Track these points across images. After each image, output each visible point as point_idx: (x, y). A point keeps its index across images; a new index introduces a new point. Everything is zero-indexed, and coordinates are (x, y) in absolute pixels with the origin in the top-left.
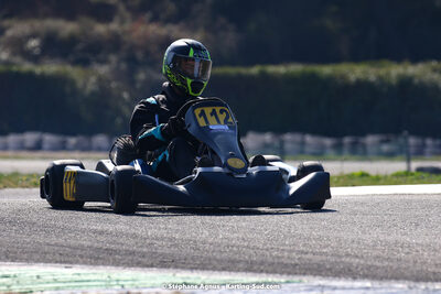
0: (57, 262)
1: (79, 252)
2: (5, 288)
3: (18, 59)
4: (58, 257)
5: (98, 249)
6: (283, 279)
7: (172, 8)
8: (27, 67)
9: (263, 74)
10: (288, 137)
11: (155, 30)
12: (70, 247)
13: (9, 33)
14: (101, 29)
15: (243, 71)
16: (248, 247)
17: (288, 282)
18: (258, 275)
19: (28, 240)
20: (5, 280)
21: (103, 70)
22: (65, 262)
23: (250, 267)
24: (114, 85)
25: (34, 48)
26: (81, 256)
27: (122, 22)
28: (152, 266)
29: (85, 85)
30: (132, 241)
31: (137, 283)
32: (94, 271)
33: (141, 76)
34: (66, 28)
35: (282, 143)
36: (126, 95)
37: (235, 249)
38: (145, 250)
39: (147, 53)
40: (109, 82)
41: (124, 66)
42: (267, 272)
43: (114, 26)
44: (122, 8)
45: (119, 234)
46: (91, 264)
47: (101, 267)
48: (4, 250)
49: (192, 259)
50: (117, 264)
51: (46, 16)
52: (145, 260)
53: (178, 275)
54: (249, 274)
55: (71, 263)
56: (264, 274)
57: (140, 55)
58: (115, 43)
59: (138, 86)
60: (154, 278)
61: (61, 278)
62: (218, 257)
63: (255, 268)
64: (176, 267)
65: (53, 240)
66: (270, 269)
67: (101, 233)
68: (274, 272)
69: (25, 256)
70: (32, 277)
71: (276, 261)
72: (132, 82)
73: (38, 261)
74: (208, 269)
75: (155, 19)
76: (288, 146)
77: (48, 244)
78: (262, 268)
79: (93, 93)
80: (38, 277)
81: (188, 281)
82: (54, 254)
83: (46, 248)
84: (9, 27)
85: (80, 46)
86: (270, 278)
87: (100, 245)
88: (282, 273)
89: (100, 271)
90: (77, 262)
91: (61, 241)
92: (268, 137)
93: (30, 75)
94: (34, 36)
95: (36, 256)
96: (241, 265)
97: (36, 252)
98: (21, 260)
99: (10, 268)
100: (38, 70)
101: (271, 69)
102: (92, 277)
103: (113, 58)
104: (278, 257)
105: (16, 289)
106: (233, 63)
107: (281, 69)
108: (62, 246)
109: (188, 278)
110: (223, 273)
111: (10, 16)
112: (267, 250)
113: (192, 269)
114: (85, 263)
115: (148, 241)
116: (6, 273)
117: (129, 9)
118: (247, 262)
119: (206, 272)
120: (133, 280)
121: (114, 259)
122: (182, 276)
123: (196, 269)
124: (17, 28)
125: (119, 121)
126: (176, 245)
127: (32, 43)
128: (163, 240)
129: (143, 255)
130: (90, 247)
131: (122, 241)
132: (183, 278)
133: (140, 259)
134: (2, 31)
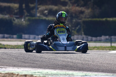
0: (52, 69)
1: (58, 66)
2: (38, 75)
3: (42, 16)
4: (52, 68)
5: (63, 66)
6: (112, 74)
7: (82, 2)
8: (44, 18)
9: (106, 20)
10: (113, 37)
11: (78, 9)
12: (55, 65)
13: (40, 9)
14: (64, 8)
15: (101, 19)
16: (102, 66)
17: (113, 75)
18: (105, 73)
19: (45, 63)
20: (38, 73)
22: (54, 69)
23: (103, 71)
25: (46, 13)
26: (58, 68)
28: (77, 70)
30: (72, 64)
32: (62, 71)
33: (74, 20)
34: (55, 8)
35: (111, 38)
37: (99, 66)
38: (75, 66)
39: (76, 14)
41: (70, 18)
42: (107, 72)
43: (67, 7)
44: (69, 3)
45: (68, 62)
46: (61, 69)
47: (64, 70)
48: (38, 65)
49: (88, 69)
50: (68, 69)
51: (49, 5)
52: (75, 69)
53: (84, 73)
54: (103, 73)
55: (56, 69)
57: (74, 15)
59: (73, 23)
60: (77, 74)
61: (53, 73)
62: (94, 68)
63: (104, 71)
64: (83, 71)
65: (51, 63)
66: (108, 72)
67: (64, 61)
69: (44, 67)
70: (45, 73)
73: (47, 68)
75: (78, 6)
76: (113, 39)
80: (47, 73)
81: (86, 74)
83: (49, 65)
84: (40, 7)
86: (108, 74)
88: (111, 73)
90: (57, 69)
92: (107, 37)
93: (45, 20)
94: (46, 10)
95: (47, 67)
96: (100, 71)
97: (47, 66)
98: (43, 68)
99: (40, 70)
100: (47, 19)
101: (108, 19)
102: (61, 73)
104: (110, 68)
105: (41, 76)
106: (98, 18)
107: (111, 19)
108: (53, 65)
109: (87, 74)
110: (96, 72)
111: (40, 4)
112: (107, 66)
113: (87, 71)
114: (59, 69)
115: (76, 64)
116: (39, 71)
117: (71, 3)
119: (91, 72)
121: (67, 68)
122: (85, 73)
123: (89, 71)
124: (42, 8)
126: (83, 65)
127: (46, 12)
128: (80, 63)
129: (75, 68)
130: (61, 65)
131: (69, 64)
132: (85, 74)
133: (74, 68)
134: (38, 8)
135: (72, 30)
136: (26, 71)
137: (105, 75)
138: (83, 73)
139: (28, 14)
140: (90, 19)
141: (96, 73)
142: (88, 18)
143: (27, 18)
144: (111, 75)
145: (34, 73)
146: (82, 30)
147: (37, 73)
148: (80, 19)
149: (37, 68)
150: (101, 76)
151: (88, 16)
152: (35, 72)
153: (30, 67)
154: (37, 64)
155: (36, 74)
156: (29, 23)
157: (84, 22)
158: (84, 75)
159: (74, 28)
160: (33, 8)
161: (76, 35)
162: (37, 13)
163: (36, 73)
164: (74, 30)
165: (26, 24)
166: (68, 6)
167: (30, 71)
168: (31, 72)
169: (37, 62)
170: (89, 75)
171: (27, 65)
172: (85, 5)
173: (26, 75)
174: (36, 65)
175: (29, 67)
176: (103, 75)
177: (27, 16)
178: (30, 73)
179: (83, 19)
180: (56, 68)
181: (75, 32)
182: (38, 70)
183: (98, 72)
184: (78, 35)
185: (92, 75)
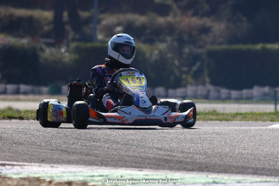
0: (133, 167)
1: (147, 161)
2: (100, 183)
4: (134, 165)
5: (159, 160)
6: (277, 179)
7: (206, 7)
9: (264, 49)
11: (195, 21)
12: (141, 158)
13: (104, 22)
14: (161, 20)
15: (251, 47)
16: (254, 159)
18: (261, 177)
19: (115, 153)
20: (101, 178)
21: (162, 46)
22: (138, 167)
23: (256, 172)
24: (169, 55)
25: (119, 32)
26: (149, 164)
27: (175, 16)
28: (193, 170)
29: (151, 56)
30: (181, 155)
31: (183, 181)
32: (156, 173)
33: (187, 50)
34: (140, 19)
35: (276, 92)
36: (176, 62)
37: (246, 160)
38: (188, 160)
39: (190, 36)
40: (166, 53)
41: (175, 44)
42: (267, 175)
43: (170, 19)
44: (175, 7)
45: (172, 150)
46: (155, 169)
47: (161, 171)
48: (100, 159)
49: (219, 166)
50: (171, 169)
51: (127, 12)
52: (188, 167)
53: (210, 176)
54: (255, 176)
55: (142, 168)
56: (264, 176)
57: (186, 37)
58: (170, 29)
59: (184, 56)
60: (194, 178)
61: (136, 177)
62: (235, 165)
63: (259, 172)
64: (208, 171)
65: (131, 153)
66: (268, 173)
67: (161, 149)
68: (270, 175)
69: (113, 163)
70: (117, 176)
71: (272, 167)
72: (181, 54)
73: (121, 166)
74: (229, 173)
75: (195, 14)
77: (128, 156)
78: (263, 172)
79: (156, 61)
80: (122, 176)
81: (216, 180)
82: (131, 162)
83: (127, 159)
84: (104, 19)
85: (148, 31)
87: (160, 157)
88: (276, 176)
89: (160, 174)
90: (146, 168)
91: (136, 154)
92: (267, 89)
94: (119, 24)
95: (120, 163)
96: (250, 170)
97: (120, 161)
98: (111, 166)
99: (103, 171)
101: (269, 46)
102: (155, 177)
103: (169, 39)
104: (273, 165)
106: (245, 42)
107: (276, 46)
108: (136, 157)
109: (216, 178)
110: (238, 175)
111: (103, 12)
112: (266, 161)
113: (219, 172)
114: (151, 168)
115: (191, 155)
116: (102, 174)
117: (179, 7)
118: (253, 168)
119: (227, 174)
120: (181, 179)
121: (169, 166)
122: (211, 177)
123: (221, 172)
124: (108, 19)
125: (172, 78)
126: (208, 157)
127: (119, 29)
128: (200, 154)
129: (188, 163)
130: (154, 158)
131: (174, 154)
132: (213, 178)
133: (186, 166)
134: (99, 22)
135: (182, 72)
136: (71, 172)
137: (261, 182)
138: (207, 176)
139: (77, 36)
140: (224, 47)
141: (239, 177)
142: (220, 44)
143: (73, 45)
144: (275, 182)
145: (90, 178)
146: (206, 72)
147: (97, 179)
148: (200, 47)
149: (97, 165)
150: (251, 183)
151: (221, 40)
152: (93, 176)
153: (82, 164)
154: (96, 157)
155: (94, 181)
156: (77, 57)
157: (211, 54)
158: (211, 181)
159: (186, 69)
160: (88, 21)
161: (191, 84)
162: (98, 32)
163: (94, 178)
164: (187, 73)
165: (71, 59)
166: (171, 14)
167: (81, 174)
168: (83, 176)
169: (96, 152)
170: (223, 181)
171: (72, 158)
172: (213, 13)
173: (70, 183)
174: (94, 158)
175: (77, 162)
176: (257, 182)
177: (74, 40)
178: (81, 178)
179: (209, 47)
180: (142, 165)
181: (190, 79)
182: (100, 171)
183: (245, 175)
184: (197, 85)
185: (228, 182)
